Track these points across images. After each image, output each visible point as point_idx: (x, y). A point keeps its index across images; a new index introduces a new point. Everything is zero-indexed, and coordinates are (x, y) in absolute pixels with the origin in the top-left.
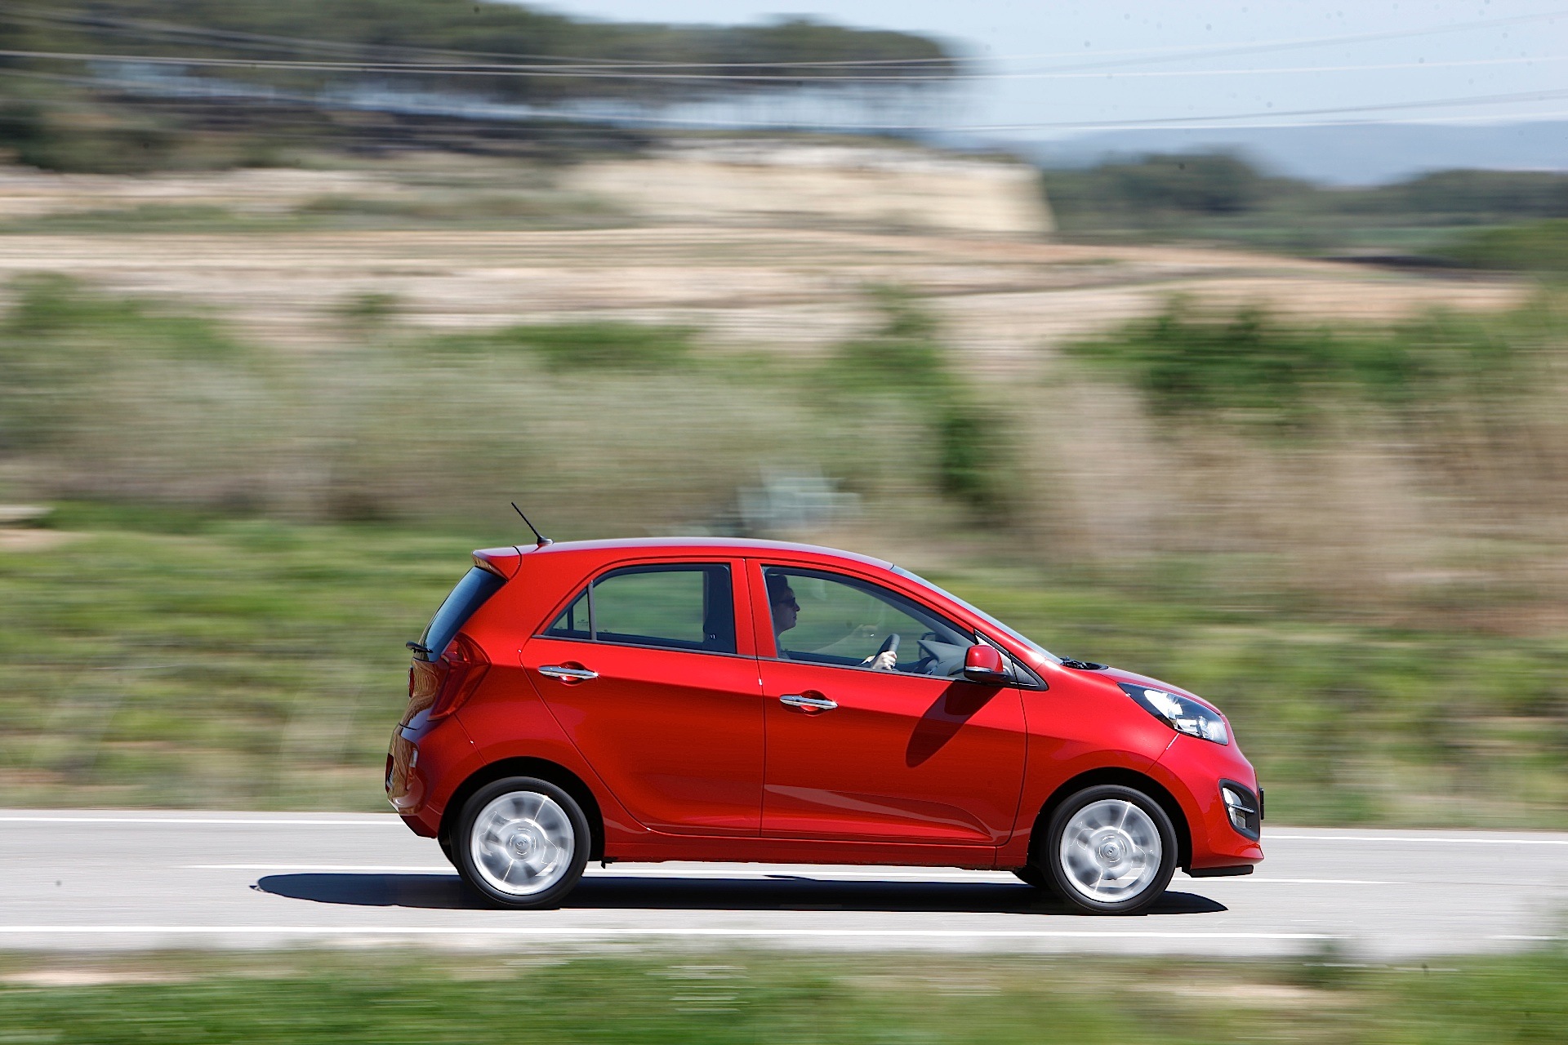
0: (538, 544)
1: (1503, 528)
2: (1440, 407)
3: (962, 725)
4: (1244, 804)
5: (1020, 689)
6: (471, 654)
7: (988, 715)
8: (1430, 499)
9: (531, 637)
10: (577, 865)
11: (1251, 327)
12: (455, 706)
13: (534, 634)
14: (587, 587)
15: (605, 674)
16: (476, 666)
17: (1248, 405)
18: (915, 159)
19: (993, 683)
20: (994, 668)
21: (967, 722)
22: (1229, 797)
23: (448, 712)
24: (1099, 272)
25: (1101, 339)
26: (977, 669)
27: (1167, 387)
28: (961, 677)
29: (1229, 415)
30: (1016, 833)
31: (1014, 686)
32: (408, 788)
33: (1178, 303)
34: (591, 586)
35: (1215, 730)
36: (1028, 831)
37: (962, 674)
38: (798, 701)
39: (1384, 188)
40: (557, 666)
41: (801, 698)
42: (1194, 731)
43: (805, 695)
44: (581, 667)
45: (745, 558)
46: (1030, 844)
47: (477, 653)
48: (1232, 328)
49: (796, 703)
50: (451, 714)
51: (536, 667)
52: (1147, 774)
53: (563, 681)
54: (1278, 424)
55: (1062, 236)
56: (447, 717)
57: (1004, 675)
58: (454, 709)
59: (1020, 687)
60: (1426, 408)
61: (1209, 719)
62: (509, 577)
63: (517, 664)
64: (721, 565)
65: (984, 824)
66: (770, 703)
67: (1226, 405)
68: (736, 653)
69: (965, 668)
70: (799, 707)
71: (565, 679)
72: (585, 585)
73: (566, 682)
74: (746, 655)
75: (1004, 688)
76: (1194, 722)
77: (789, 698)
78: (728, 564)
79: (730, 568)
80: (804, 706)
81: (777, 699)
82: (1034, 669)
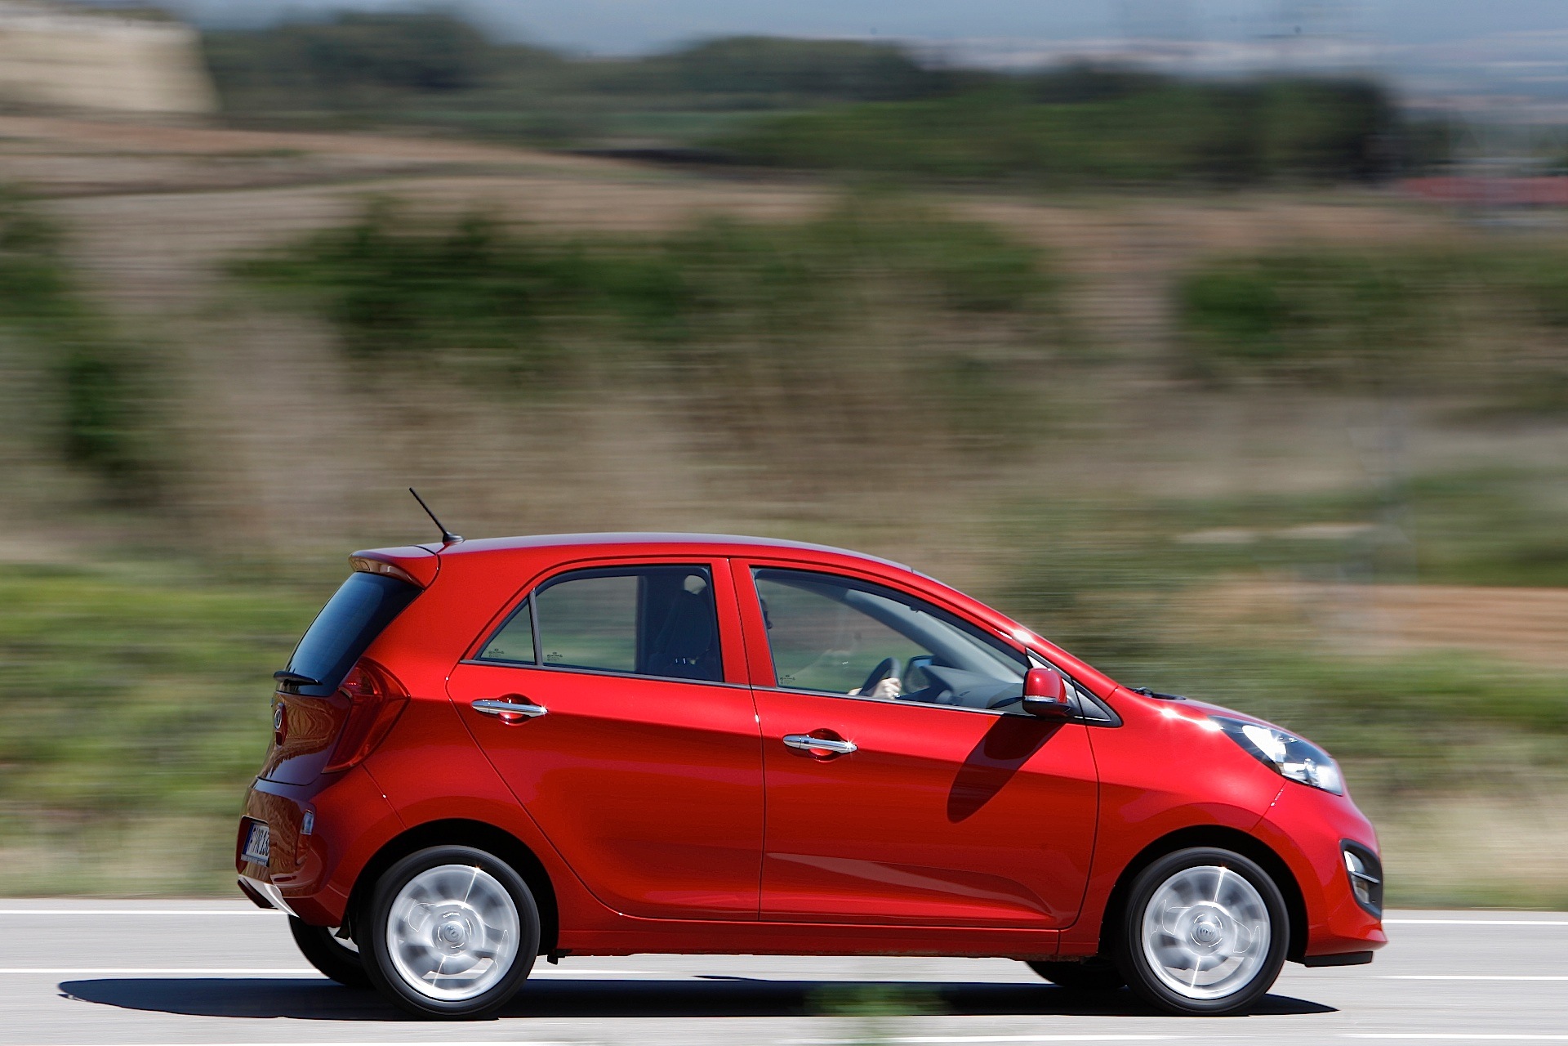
0: (443, 541)
1: (803, 506)
2: (722, 347)
3: (1016, 771)
4: (1367, 871)
5: (1086, 725)
6: (384, 686)
7: (1047, 758)
8: (710, 468)
9: (459, 663)
10: (523, 961)
11: (479, 242)
12: (362, 754)
13: (462, 658)
14: (528, 597)
15: (556, 710)
16: (390, 701)
17: (474, 345)
18: (29, 14)
19: (1054, 717)
20: (1057, 699)
21: (1021, 769)
22: (1351, 863)
23: (351, 763)
24: (279, 167)
25: (279, 256)
26: (1037, 699)
27: (366, 320)
28: (1018, 709)
29: (451, 358)
30: (1084, 913)
31: (1078, 722)
32: (298, 862)
33: (380, 208)
34: (533, 595)
35: (1327, 776)
37: (1020, 704)
38: (805, 742)
39: (650, 60)
40: (496, 699)
41: (808, 737)
42: (1300, 777)
43: (813, 734)
44: (527, 702)
45: (729, 557)
46: (1102, 925)
47: (391, 685)
48: (452, 243)
49: (803, 746)
50: (356, 765)
51: (470, 701)
52: (1251, 833)
53: (506, 720)
54: (514, 370)
55: (227, 118)
56: (349, 769)
57: (1068, 707)
58: (360, 758)
59: (1085, 722)
60: (703, 348)
61: (1318, 761)
62: (426, 586)
63: (442, 696)
64: (697, 567)
65: (1045, 900)
66: (771, 746)
67: (445, 344)
68: (724, 681)
69: (1023, 698)
70: (809, 750)
71: (507, 717)
72: (525, 594)
73: (509, 721)
74: (737, 683)
75: (1067, 724)
76: (1301, 767)
77: (795, 738)
78: (708, 565)
79: (711, 570)
80: (816, 749)
81: (780, 741)
82: (1104, 698)
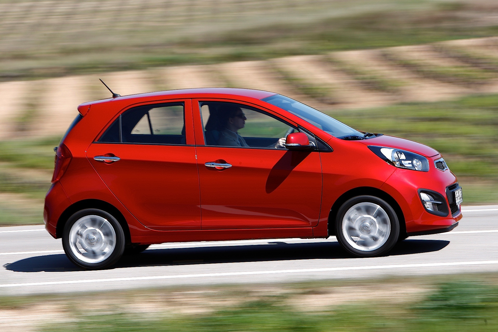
3: (291, 171)
4: (435, 200)
6: (65, 153)
7: (303, 166)
9: (92, 143)
12: (59, 177)
13: (94, 141)
15: (123, 158)
16: (67, 158)
21: (294, 170)
22: (424, 196)
23: (57, 180)
26: (293, 144)
30: (321, 220)
34: (121, 117)
36: (326, 219)
38: (213, 165)
40: (103, 156)
41: (214, 163)
42: (409, 166)
43: (216, 162)
45: (191, 99)
46: (328, 225)
47: (67, 152)
49: (212, 166)
51: (93, 157)
52: (380, 189)
53: (107, 163)
56: (57, 182)
57: (311, 146)
59: (319, 151)
62: (84, 115)
64: (180, 103)
65: (305, 216)
66: (201, 167)
68: (186, 144)
70: (214, 167)
72: (118, 117)
74: (190, 144)
76: (410, 162)
77: (209, 163)
78: (184, 102)
79: (184, 104)
80: (217, 167)
81: (204, 165)
82: (326, 142)
